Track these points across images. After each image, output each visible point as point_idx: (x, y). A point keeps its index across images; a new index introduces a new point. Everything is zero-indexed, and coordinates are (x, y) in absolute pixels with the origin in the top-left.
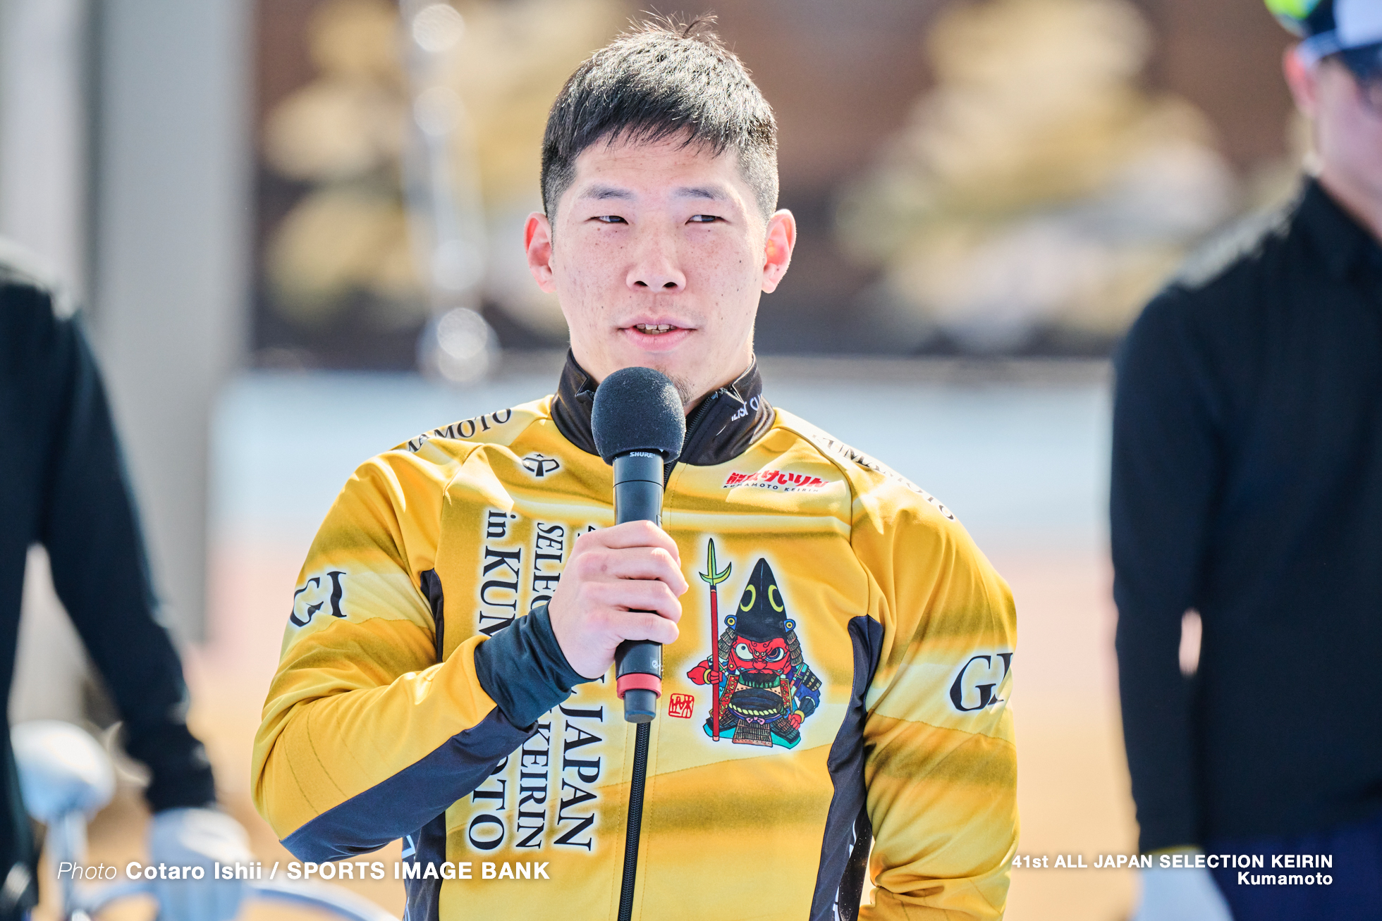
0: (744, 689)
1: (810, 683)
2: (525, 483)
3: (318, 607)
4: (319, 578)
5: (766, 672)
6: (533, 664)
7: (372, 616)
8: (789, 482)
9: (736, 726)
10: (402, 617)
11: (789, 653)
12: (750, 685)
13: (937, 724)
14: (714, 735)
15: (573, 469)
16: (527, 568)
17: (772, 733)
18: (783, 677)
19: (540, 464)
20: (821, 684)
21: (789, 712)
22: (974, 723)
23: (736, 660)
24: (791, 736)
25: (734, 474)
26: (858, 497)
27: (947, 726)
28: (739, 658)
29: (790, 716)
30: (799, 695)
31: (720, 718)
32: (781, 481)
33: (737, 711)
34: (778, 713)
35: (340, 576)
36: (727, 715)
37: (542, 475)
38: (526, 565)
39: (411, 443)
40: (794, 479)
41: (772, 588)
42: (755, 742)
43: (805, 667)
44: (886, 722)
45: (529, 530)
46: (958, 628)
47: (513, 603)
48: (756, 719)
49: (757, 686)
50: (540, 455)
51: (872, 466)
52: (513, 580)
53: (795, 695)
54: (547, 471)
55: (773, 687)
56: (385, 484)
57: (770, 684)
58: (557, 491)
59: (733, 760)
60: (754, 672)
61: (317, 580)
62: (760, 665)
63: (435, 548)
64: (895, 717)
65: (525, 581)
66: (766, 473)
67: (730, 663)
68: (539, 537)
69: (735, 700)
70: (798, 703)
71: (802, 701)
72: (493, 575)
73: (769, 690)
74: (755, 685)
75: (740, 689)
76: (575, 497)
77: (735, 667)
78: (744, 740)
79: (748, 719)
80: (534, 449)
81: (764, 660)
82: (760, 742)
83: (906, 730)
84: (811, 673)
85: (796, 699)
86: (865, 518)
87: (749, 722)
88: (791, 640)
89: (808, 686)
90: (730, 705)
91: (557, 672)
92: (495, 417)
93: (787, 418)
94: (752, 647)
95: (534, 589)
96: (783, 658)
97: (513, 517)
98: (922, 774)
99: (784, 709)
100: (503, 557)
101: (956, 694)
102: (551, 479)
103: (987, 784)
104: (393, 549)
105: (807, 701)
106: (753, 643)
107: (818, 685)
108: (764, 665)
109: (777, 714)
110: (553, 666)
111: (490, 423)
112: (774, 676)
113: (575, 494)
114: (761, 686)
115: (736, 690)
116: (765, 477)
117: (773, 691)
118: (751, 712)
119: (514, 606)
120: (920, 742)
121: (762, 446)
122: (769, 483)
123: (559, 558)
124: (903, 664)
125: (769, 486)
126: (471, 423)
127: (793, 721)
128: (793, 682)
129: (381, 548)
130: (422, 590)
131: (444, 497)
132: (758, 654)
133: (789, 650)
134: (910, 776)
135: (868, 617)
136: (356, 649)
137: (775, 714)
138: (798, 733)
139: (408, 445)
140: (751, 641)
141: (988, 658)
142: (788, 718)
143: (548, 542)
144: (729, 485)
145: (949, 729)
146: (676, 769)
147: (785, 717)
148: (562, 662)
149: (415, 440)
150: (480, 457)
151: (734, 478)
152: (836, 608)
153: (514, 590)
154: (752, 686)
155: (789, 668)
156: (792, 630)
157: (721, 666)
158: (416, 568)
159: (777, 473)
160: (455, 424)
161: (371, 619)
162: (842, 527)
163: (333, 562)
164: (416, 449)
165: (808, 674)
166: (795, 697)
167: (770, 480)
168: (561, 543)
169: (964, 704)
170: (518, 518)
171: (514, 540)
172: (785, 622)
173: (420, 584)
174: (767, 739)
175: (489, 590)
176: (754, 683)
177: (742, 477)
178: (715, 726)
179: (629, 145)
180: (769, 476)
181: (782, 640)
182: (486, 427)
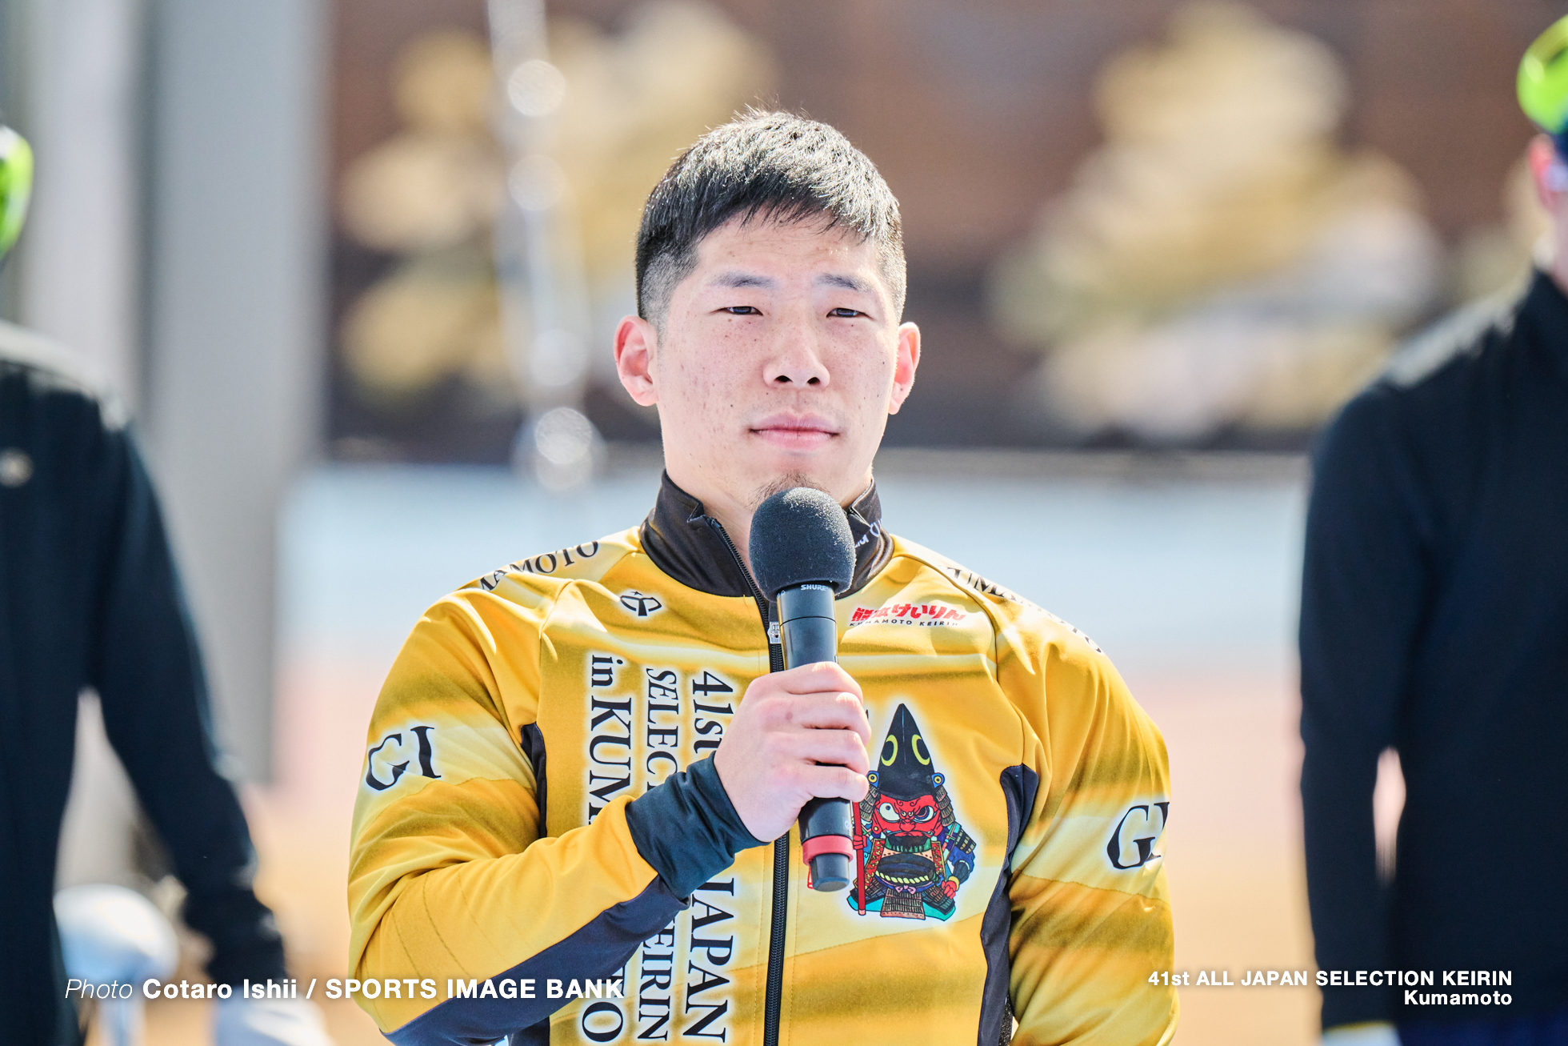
0: (892, 854)
1: (964, 845)
2: (626, 623)
3: (403, 767)
4: (400, 735)
5: (915, 834)
6: (701, 827)
7: (474, 776)
8: (923, 615)
9: (884, 896)
10: (507, 777)
11: (939, 812)
12: (898, 849)
13: (1093, 884)
14: (860, 909)
15: (676, 608)
16: (639, 720)
17: (924, 903)
18: (934, 839)
19: (641, 602)
20: (975, 845)
21: (942, 879)
22: (1131, 883)
23: (880, 821)
24: (945, 906)
25: (859, 609)
26: (1001, 632)
27: (1104, 886)
28: (884, 819)
29: (944, 884)
30: (952, 858)
31: (866, 887)
32: (915, 615)
33: (885, 879)
34: (930, 880)
35: (428, 731)
36: (874, 884)
37: (646, 615)
38: (638, 717)
39: (483, 581)
40: (928, 611)
41: (915, 738)
42: (905, 914)
43: (958, 827)
44: (1036, 884)
45: (639, 677)
46: (1115, 774)
47: (627, 761)
48: (906, 887)
49: (906, 850)
50: (636, 593)
51: (1007, 595)
52: (623, 733)
53: (948, 859)
54: (650, 610)
55: (923, 851)
56: (471, 626)
57: (920, 848)
58: (665, 632)
59: (881, 936)
60: (901, 834)
61: (398, 737)
62: (907, 827)
63: (537, 699)
64: (1046, 878)
65: (638, 735)
66: (896, 607)
67: (874, 824)
68: (651, 685)
69: (883, 867)
70: (952, 868)
71: (956, 865)
72: (602, 729)
73: (919, 854)
74: (904, 849)
75: (887, 855)
76: (684, 639)
77: (880, 830)
78: (894, 913)
79: (897, 888)
80: (630, 586)
81: (912, 821)
82: (911, 914)
83: (1058, 893)
84: (964, 833)
85: (949, 863)
86: (1011, 654)
87: (899, 891)
88: (940, 796)
89: (962, 848)
90: (877, 873)
91: (728, 834)
92: (579, 550)
93: (907, 545)
94: (898, 807)
95: (649, 745)
96: (933, 817)
97: (620, 662)
98: (1078, 942)
99: (937, 876)
100: (612, 708)
101: (1113, 849)
102: (655, 619)
103: (1148, 951)
104: (488, 700)
105: (960, 866)
106: (899, 801)
107: (972, 846)
108: (913, 826)
109: (928, 882)
110: (725, 827)
111: (574, 556)
112: (924, 838)
113: (685, 635)
114: (911, 851)
115: (883, 856)
116: (896, 612)
117: (924, 856)
118: (900, 880)
119: (628, 764)
120: (1075, 906)
121: (887, 577)
122: (902, 618)
123: (676, 708)
124: (1056, 818)
125: (902, 621)
126: (552, 558)
127: (948, 889)
128: (945, 845)
129: (473, 698)
130: (523, 746)
131: (542, 641)
132: (905, 815)
133: (939, 809)
134: (1064, 945)
135: (1023, 766)
136: (463, 816)
137: (926, 882)
138: (954, 902)
139: (480, 583)
140: (896, 799)
141: (1146, 808)
142: (941, 886)
143: (661, 691)
144: (856, 622)
145: (1106, 890)
146: (818, 949)
147: (938, 885)
148: (736, 824)
149: (489, 577)
150: (573, 593)
151: (861, 615)
152: (986, 757)
153: (627, 746)
154: (900, 851)
155: (941, 829)
156: (941, 786)
157: (864, 829)
158: (516, 722)
159: (908, 607)
160: (532, 558)
161: (472, 779)
162: (988, 666)
163: (417, 716)
164: (491, 587)
165: (961, 834)
166: (948, 862)
167: (902, 614)
168: (675, 691)
169: (1121, 861)
170: (625, 664)
171: (623, 688)
172: (933, 776)
173: (520, 740)
174: (919, 911)
175: (599, 747)
176: (902, 847)
177: (869, 612)
178: (861, 899)
179: (766, 226)
180: (900, 611)
181: (931, 797)
182: (569, 562)
